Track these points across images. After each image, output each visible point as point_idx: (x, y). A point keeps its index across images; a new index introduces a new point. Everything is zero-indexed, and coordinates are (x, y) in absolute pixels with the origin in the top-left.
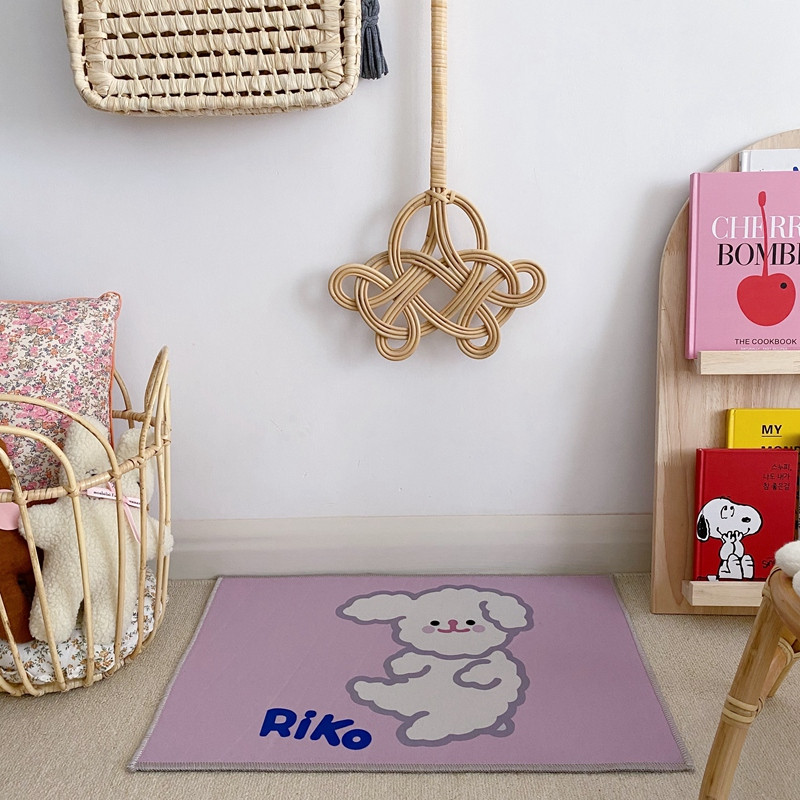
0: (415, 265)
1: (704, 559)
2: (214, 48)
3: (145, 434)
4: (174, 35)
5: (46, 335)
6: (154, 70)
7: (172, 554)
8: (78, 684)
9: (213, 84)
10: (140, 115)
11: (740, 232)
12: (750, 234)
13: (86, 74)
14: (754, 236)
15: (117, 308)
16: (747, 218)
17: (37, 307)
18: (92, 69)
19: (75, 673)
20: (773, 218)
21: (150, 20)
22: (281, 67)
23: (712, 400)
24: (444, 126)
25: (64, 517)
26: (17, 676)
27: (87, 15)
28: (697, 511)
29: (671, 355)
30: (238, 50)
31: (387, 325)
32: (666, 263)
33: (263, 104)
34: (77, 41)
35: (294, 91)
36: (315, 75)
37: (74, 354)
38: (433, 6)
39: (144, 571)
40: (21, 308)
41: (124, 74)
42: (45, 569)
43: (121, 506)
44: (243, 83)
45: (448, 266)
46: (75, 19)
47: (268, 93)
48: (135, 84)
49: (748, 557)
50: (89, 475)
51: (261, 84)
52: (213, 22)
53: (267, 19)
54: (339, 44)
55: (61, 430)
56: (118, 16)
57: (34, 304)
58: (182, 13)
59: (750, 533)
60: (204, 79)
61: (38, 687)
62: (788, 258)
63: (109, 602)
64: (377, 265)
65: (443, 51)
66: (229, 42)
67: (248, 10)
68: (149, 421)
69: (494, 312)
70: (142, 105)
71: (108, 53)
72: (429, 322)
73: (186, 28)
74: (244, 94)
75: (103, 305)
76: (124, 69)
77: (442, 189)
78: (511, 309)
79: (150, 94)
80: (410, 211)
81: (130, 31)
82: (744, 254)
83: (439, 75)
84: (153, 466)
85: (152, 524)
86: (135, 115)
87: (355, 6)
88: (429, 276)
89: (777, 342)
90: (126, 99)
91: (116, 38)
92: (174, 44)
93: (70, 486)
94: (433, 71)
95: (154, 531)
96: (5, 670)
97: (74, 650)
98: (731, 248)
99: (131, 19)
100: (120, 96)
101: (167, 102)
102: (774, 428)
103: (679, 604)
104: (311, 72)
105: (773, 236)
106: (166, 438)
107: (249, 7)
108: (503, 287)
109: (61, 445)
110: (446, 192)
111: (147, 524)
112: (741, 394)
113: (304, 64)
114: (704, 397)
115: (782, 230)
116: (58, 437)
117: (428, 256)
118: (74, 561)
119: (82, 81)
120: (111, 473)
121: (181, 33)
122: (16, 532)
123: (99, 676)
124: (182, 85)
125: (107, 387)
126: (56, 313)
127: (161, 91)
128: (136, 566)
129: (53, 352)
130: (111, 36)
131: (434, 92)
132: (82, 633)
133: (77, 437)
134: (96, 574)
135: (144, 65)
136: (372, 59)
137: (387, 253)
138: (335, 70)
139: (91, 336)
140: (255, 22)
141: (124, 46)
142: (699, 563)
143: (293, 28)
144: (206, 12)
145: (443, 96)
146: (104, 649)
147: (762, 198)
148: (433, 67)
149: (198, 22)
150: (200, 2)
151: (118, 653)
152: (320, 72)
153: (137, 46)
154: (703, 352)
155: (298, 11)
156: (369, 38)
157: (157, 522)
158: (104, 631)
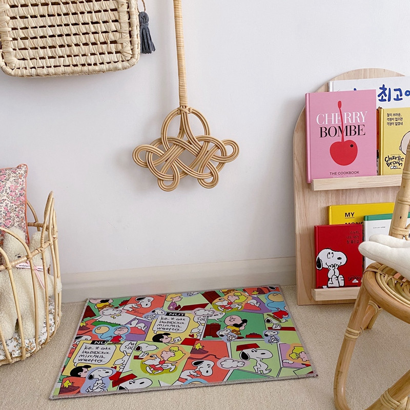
0: (175, 144)
1: (321, 278)
2: (66, 43)
3: (43, 236)
4: (46, 37)
6: (37, 55)
8: (18, 359)
9: (68, 61)
10: (32, 77)
11: (330, 121)
12: (335, 122)
13: (3, 59)
14: (337, 123)
15: (26, 172)
16: (333, 114)
18: (6, 56)
19: (16, 354)
20: (345, 113)
21: (33, 31)
22: (101, 51)
23: (321, 202)
24: (185, 78)
25: (5, 279)
27: (1, 29)
28: (316, 255)
29: (300, 181)
30: (79, 43)
31: (165, 174)
32: (296, 137)
33: (93, 70)
35: (108, 63)
36: (118, 54)
37: (5, 197)
38: (175, 17)
39: (48, 302)
41: (22, 58)
43: (33, 272)
44: (83, 60)
47: (95, 64)
48: (28, 62)
49: (341, 276)
51: (92, 59)
52: (65, 30)
53: (92, 28)
54: (129, 39)
55: (1, 236)
56: (17, 29)
58: (50, 26)
59: (342, 264)
60: (63, 58)
62: (353, 133)
64: (156, 145)
65: (182, 39)
66: (74, 40)
67: (83, 24)
69: (215, 165)
70: (32, 73)
71: (13, 48)
72: (183, 171)
73: (52, 34)
74: (83, 65)
75: (19, 171)
76: (22, 55)
77: (186, 107)
78: (223, 163)
79: (36, 67)
80: (170, 118)
81: (24, 36)
82: (332, 132)
83: (180, 51)
84: (49, 250)
86: (29, 77)
87: (136, 20)
88: (182, 149)
89: (350, 173)
90: (24, 70)
92: (47, 42)
93: (6, 265)
94: (177, 49)
95: (52, 282)
97: (15, 343)
98: (326, 130)
99: (24, 30)
100: (21, 68)
101: (45, 71)
102: (351, 214)
103: (310, 300)
104: (116, 53)
105: (346, 122)
106: (55, 236)
107: (83, 22)
108: (219, 153)
110: (187, 108)
112: (334, 197)
113: (112, 49)
114: (317, 201)
115: (350, 119)
117: (181, 140)
119: (1, 62)
120: (27, 256)
121: (50, 36)
123: (29, 355)
124: (52, 62)
125: (24, 211)
127: (42, 65)
130: (15, 39)
131: (178, 59)
132: (19, 334)
133: (9, 238)
134: (23, 305)
135: (32, 53)
136: (146, 44)
137: (161, 139)
138: (128, 52)
139: (13, 187)
140: (86, 29)
141: (21, 44)
142: (318, 280)
143: (106, 32)
144: (61, 26)
145: (183, 61)
146: (30, 342)
147: (340, 104)
148: (177, 47)
149: (58, 31)
150: (58, 20)
151: (37, 343)
152: (121, 53)
153: (28, 43)
154: (314, 180)
155: (108, 23)
156: (145, 34)
157: (53, 277)
158: (29, 333)
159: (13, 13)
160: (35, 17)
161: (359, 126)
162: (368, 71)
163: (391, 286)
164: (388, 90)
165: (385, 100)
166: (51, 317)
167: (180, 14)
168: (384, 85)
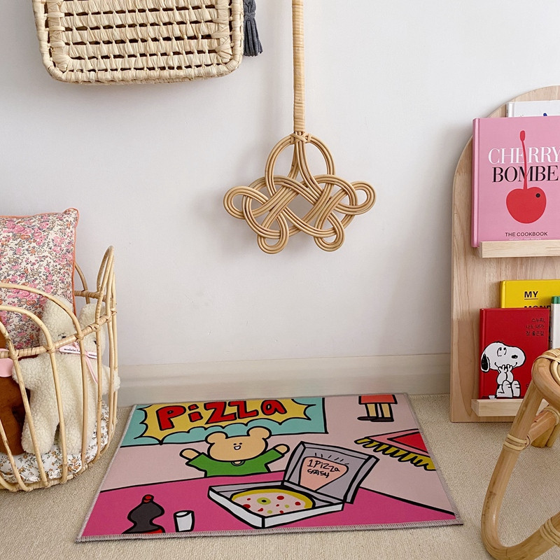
0: (284, 186)
1: (486, 384)
2: (140, 36)
3: (100, 308)
4: (112, 27)
5: (27, 239)
6: (99, 53)
7: (119, 390)
8: (56, 482)
9: (141, 62)
10: (90, 84)
11: (508, 159)
12: (515, 160)
13: (51, 56)
15: (76, 219)
16: (512, 150)
17: (20, 220)
18: (55, 52)
19: (54, 475)
20: (531, 149)
21: (95, 18)
22: (189, 50)
23: (490, 275)
24: (303, 92)
25: (44, 367)
26: (14, 478)
27: (51, 14)
28: (481, 351)
29: (461, 244)
30: (157, 37)
31: (268, 230)
32: (457, 182)
33: (176, 75)
34: (44, 33)
35: (197, 66)
36: (212, 54)
37: (47, 252)
38: (293, 4)
40: (8, 221)
41: (78, 56)
42: (31, 403)
43: (84, 358)
44: (162, 61)
45: (307, 187)
46: (42, 17)
47: (179, 68)
48: (86, 62)
49: (516, 382)
50: (60, 338)
51: (175, 61)
52: (140, 18)
53: (177, 16)
54: (229, 33)
55: (39, 306)
56: (73, 15)
57: (18, 218)
58: (118, 12)
59: (517, 365)
60: (134, 59)
61: (28, 485)
62: (540, 177)
63: (77, 425)
64: (257, 187)
65: (301, 36)
66: (152, 32)
67: (164, 10)
68: (102, 299)
69: (340, 217)
70: (91, 77)
71: (66, 41)
72: (294, 226)
73: (120, 23)
74: (163, 68)
75: (66, 218)
76: (79, 53)
77: (302, 132)
78: (352, 216)
79: (97, 70)
80: (280, 149)
81: (81, 25)
82: (511, 174)
83: (298, 53)
84: (104, 330)
85: (105, 370)
86: (86, 84)
87: (239, 5)
88: (295, 194)
89: (534, 234)
90: (80, 73)
91: (71, 30)
92: (113, 34)
93: (48, 346)
94: (294, 49)
95: (107, 374)
96: (5, 474)
97: (53, 459)
98: (501, 169)
99: (82, 17)
100: (75, 71)
101: (109, 75)
102: (533, 293)
103: (470, 415)
104: (209, 53)
105: (530, 162)
106: (113, 310)
107: (165, 7)
108: (346, 201)
109: (40, 316)
110: (305, 135)
111: (102, 370)
112: (510, 268)
113: (204, 47)
114: (485, 273)
115: (536, 156)
116: (37, 311)
117: (293, 180)
118: (52, 397)
119: (48, 61)
120: (77, 335)
121: (117, 27)
122: (10, 378)
123: (71, 476)
124: (119, 63)
125: (71, 275)
126: (34, 224)
127: (105, 68)
128: (95, 399)
129: (32, 251)
130: (68, 29)
131: (295, 65)
132: (59, 447)
133: (51, 310)
134: (67, 406)
135: (92, 49)
136: (251, 42)
137: (264, 178)
138: (226, 51)
139: (59, 240)
140: (169, 18)
141: (77, 36)
142: (482, 387)
143: (196, 22)
144: (135, 12)
145: (302, 67)
146: (74, 458)
147: (523, 135)
148: (294, 47)
149: (129, 18)
150: (130, 4)
151: (84, 460)
152: (216, 52)
153: (87, 35)
154: (483, 242)
155: (200, 10)
156: (249, 28)
157: (109, 369)
158: (74, 445)
161: (549, 167)
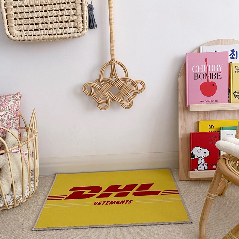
0: (107, 82)
1: (194, 164)
2: (45, 22)
3: (28, 134)
4: (34, 18)
6: (28, 28)
8: (12, 207)
9: (46, 32)
10: (25, 41)
11: (200, 70)
12: (203, 70)
13: (9, 30)
14: (204, 71)
15: (20, 97)
16: (202, 66)
18: (10, 29)
19: (11, 204)
20: (210, 65)
21: (26, 14)
22: (65, 27)
23: (194, 118)
24: (114, 42)
25: (6, 158)
27: (8, 13)
29: (182, 106)
30: (52, 22)
31: (101, 100)
32: (180, 79)
33: (60, 37)
34: (6, 21)
35: (69, 33)
36: (75, 29)
37: (8, 111)
38: (109, 7)
39: (30, 174)
41: (20, 30)
42: (1, 174)
43: (22, 155)
44: (54, 31)
46: (5, 14)
47: (62, 34)
48: (23, 32)
49: (206, 163)
50: (13, 146)
51: (60, 31)
52: (45, 14)
53: (60, 13)
54: (81, 20)
55: (5, 133)
56: (17, 13)
58: (36, 12)
59: (206, 156)
60: (43, 31)
62: (214, 77)
63: (20, 182)
64: (96, 82)
65: (113, 20)
66: (50, 20)
67: (55, 10)
69: (131, 95)
70: (25, 39)
71: (15, 24)
72: (112, 99)
73: (37, 16)
74: (55, 35)
75: (16, 96)
76: (20, 28)
78: (136, 94)
79: (27, 36)
80: (105, 67)
81: (21, 17)
82: (202, 76)
83: (112, 27)
85: (32, 159)
86: (23, 41)
87: (86, 9)
88: (112, 85)
89: (212, 101)
90: (21, 37)
92: (34, 21)
93: (6, 150)
94: (110, 26)
95: (33, 161)
97: (10, 197)
98: (198, 75)
99: (21, 14)
100: (19, 36)
101: (32, 38)
102: (212, 126)
103: (187, 177)
104: (74, 28)
105: (210, 71)
106: (36, 135)
108: (133, 88)
109: (4, 138)
110: (115, 61)
112: (203, 116)
113: (72, 25)
114: (192, 118)
115: (212, 69)
116: (4, 135)
117: (111, 80)
118: (9, 171)
119: (7, 32)
120: (19, 145)
121: (36, 18)
123: (18, 204)
124: (37, 33)
125: (18, 120)
126: (2, 99)
127: (31, 35)
128: (28, 172)
129: (2, 111)
130: (15, 19)
131: (110, 32)
132: (13, 192)
134: (16, 175)
135: (25, 27)
136: (92, 23)
137: (99, 79)
138: (81, 27)
139: (13, 106)
140: (57, 14)
141: (19, 22)
142: (192, 166)
143: (68, 15)
145: (113, 33)
146: (19, 196)
147: (206, 60)
148: (110, 25)
149: (40, 14)
150: (41, 8)
151: (24, 198)
152: (76, 28)
153: (23, 21)
154: (190, 105)
155: (69, 10)
156: (91, 17)
157: (34, 159)
158: (19, 191)
159: (15, 4)
160: (28, 6)
161: (218, 73)
162: (224, 41)
163: (235, 167)
164: (236, 52)
165: (234, 58)
166: (32, 182)
167: (112, 6)
168: (233, 49)
